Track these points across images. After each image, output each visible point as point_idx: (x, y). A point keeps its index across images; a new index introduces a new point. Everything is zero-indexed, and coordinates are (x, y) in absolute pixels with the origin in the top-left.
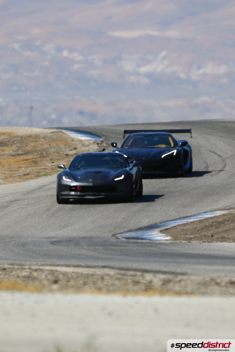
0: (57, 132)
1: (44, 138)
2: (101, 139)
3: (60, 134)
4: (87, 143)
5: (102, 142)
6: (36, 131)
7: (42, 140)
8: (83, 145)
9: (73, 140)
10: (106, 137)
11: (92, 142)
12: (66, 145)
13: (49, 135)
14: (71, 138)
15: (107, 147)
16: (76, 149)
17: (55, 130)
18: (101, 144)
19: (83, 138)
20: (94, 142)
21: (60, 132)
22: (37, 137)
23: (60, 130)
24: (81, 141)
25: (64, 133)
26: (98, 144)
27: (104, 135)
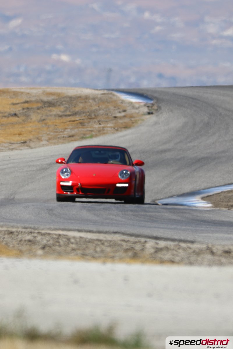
0: (108, 94)
1: (94, 99)
2: (152, 102)
3: (110, 96)
4: (137, 106)
5: (153, 104)
6: (87, 91)
7: (91, 101)
8: (134, 107)
9: (123, 102)
10: (158, 100)
11: (142, 104)
12: (115, 107)
13: (99, 96)
14: (120, 100)
15: (157, 110)
16: (125, 111)
17: (106, 92)
18: (152, 107)
19: (134, 100)
20: (145, 105)
21: (111, 94)
22: (86, 98)
23: (110, 92)
24: (131, 103)
25: (114, 95)
26: (148, 107)
27: (156, 98)
